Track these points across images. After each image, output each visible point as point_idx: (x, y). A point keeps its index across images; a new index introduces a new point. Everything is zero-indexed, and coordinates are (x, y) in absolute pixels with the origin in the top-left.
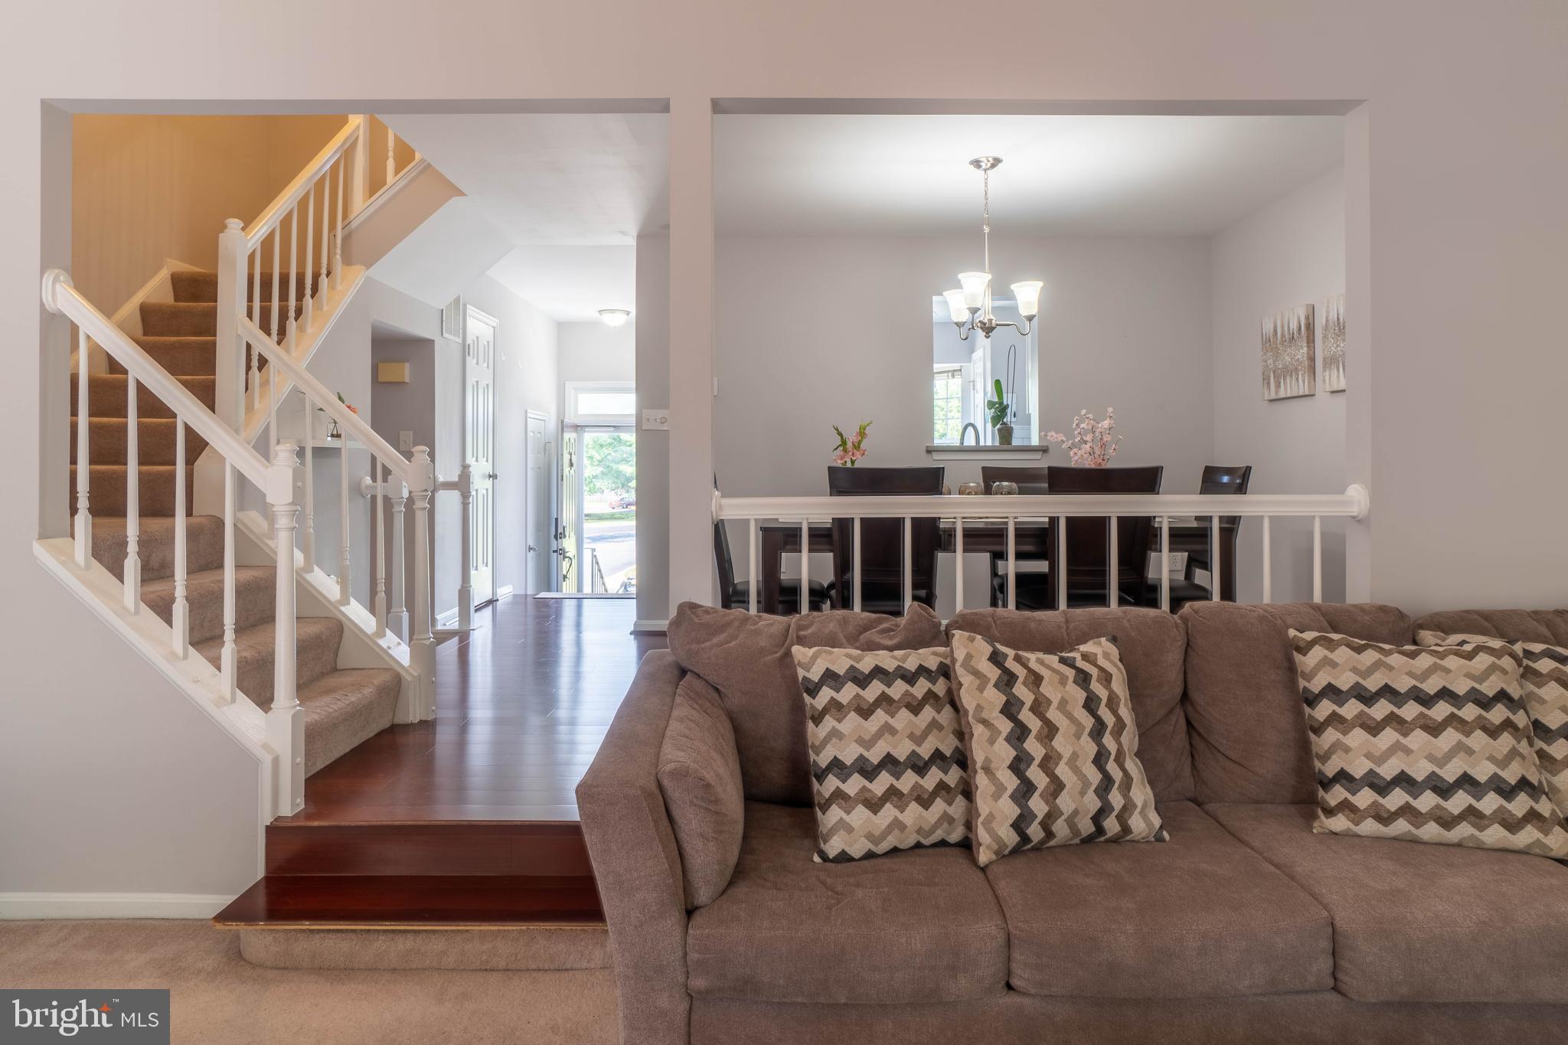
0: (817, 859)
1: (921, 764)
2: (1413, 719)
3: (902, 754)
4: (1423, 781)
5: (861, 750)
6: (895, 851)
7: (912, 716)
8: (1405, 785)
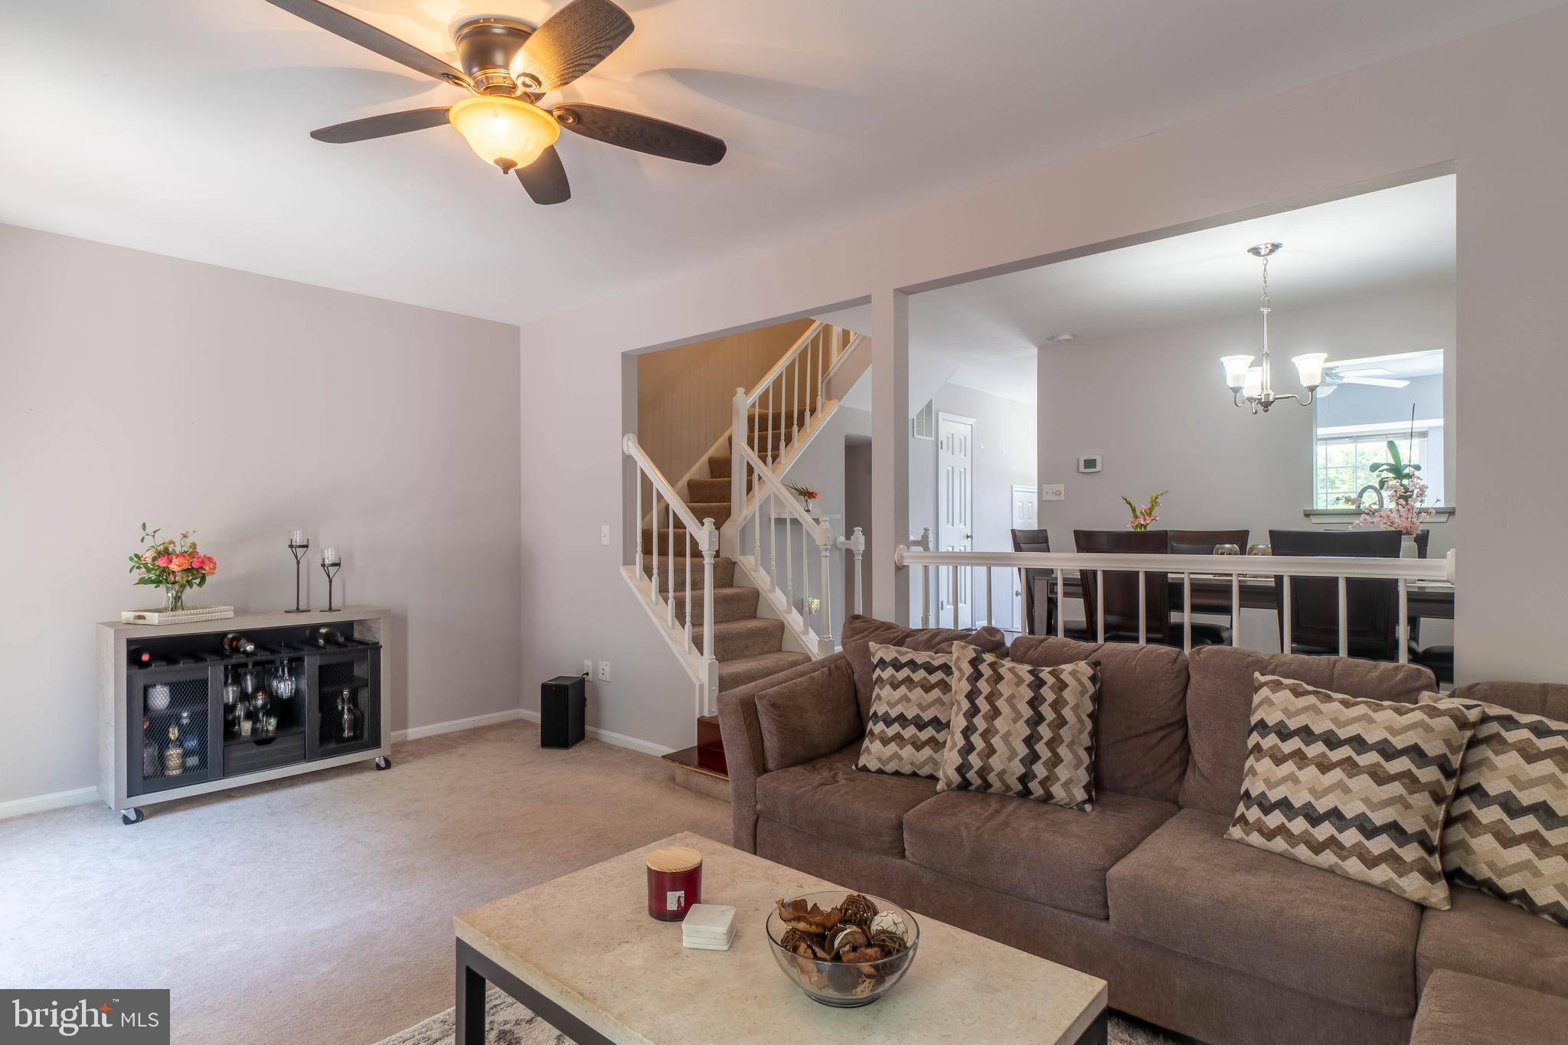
0: (854, 767)
1: (922, 723)
2: (1313, 757)
3: (910, 715)
4: (1299, 808)
5: (888, 708)
6: (897, 773)
7: (923, 693)
8: (1284, 808)
